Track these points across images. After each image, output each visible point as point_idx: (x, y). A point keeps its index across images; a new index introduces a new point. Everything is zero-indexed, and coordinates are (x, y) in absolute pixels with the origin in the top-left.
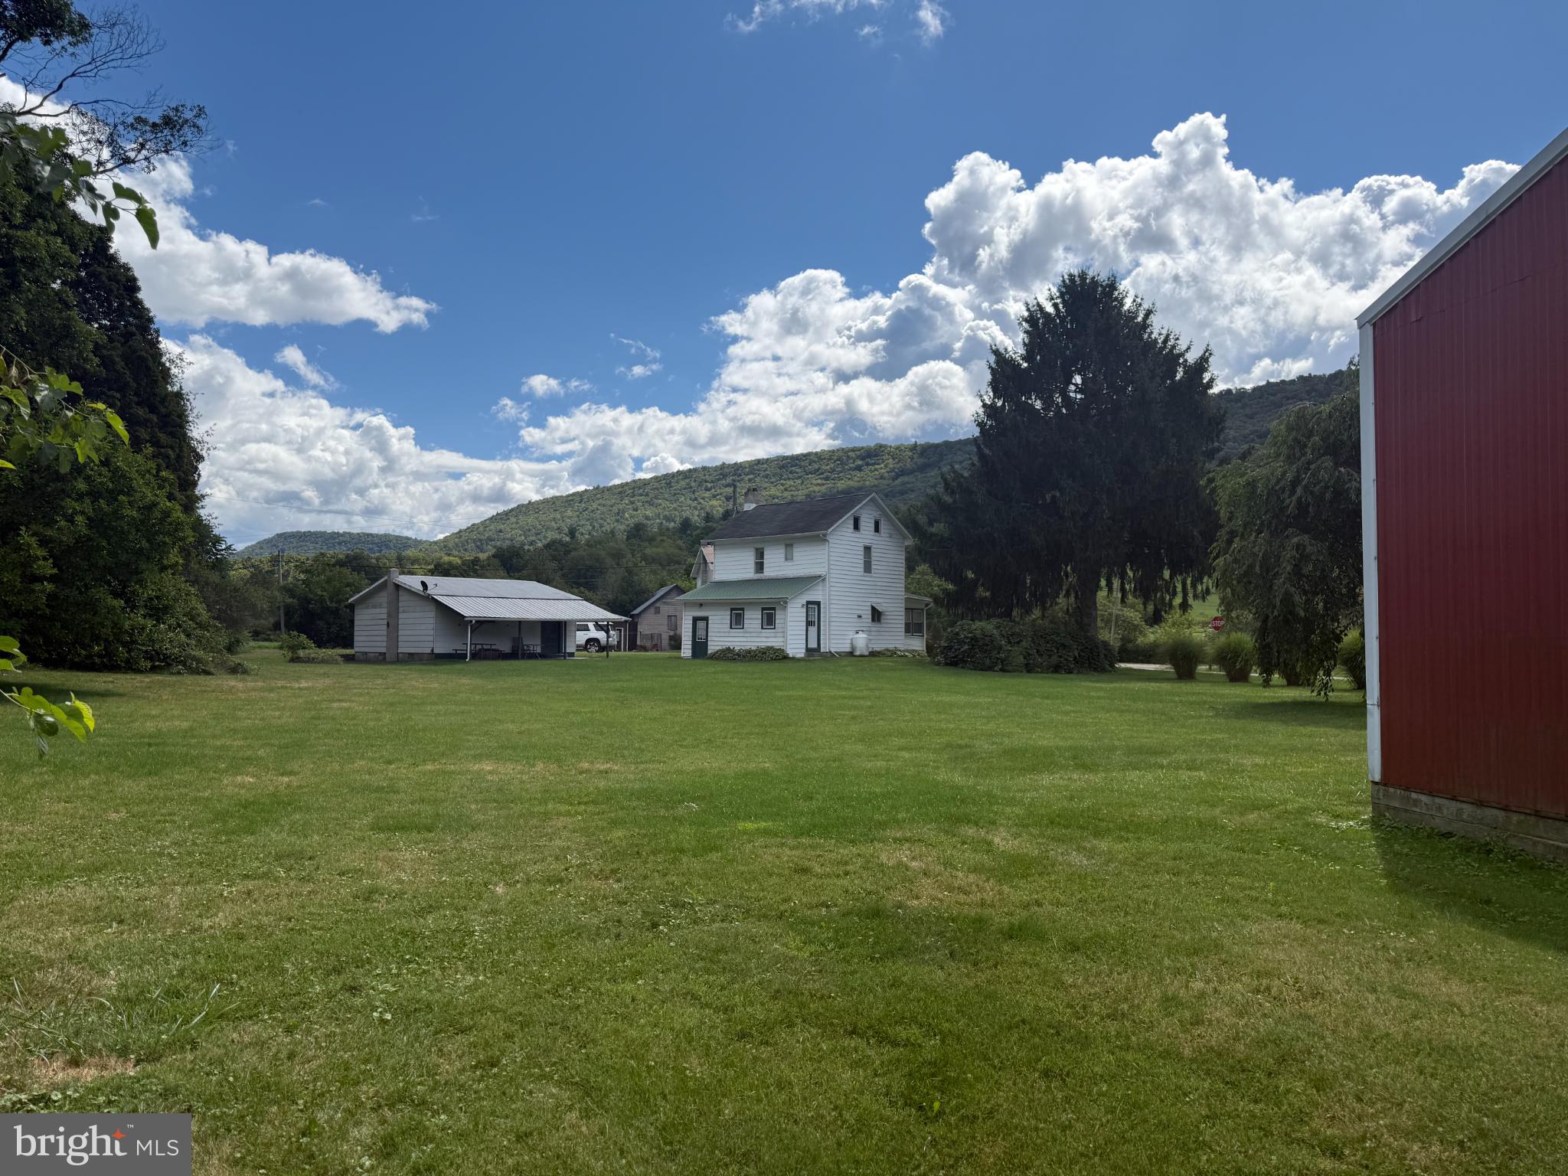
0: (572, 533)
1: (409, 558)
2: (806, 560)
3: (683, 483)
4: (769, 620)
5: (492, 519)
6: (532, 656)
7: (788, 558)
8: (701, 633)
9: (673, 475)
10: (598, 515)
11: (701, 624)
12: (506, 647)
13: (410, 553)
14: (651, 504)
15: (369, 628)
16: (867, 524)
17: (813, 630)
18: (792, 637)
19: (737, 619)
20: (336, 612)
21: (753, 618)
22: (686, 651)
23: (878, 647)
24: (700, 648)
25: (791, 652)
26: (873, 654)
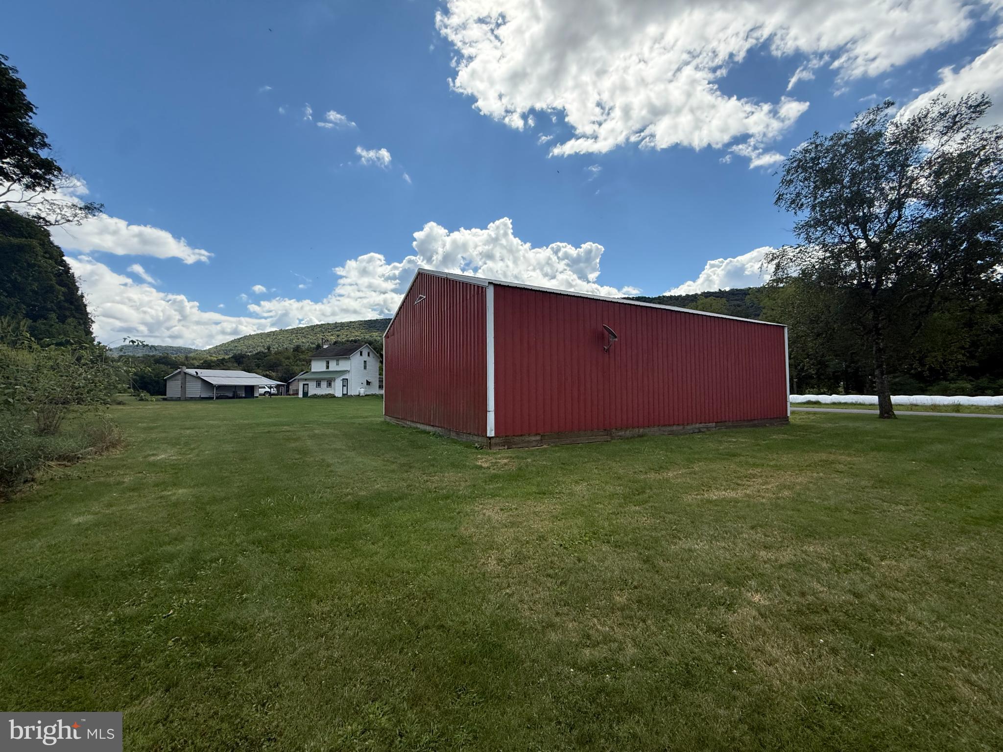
0: (269, 348)
1: (191, 357)
2: (343, 365)
3: (319, 329)
4: (329, 385)
5: (232, 341)
6: (241, 398)
7: (337, 364)
8: (306, 389)
9: (315, 326)
10: (281, 340)
11: (306, 386)
12: (231, 395)
13: (192, 355)
14: (305, 337)
15: (173, 388)
16: (365, 353)
17: (345, 388)
18: (337, 390)
19: (319, 385)
20: (157, 382)
21: (324, 384)
22: (301, 395)
23: (368, 393)
24: (305, 394)
25: (336, 395)
26: (366, 395)
